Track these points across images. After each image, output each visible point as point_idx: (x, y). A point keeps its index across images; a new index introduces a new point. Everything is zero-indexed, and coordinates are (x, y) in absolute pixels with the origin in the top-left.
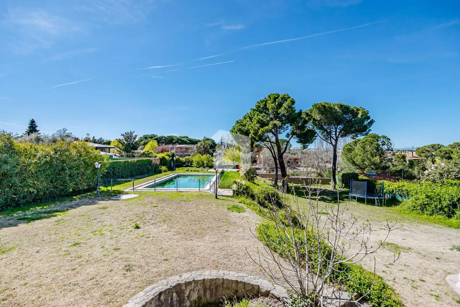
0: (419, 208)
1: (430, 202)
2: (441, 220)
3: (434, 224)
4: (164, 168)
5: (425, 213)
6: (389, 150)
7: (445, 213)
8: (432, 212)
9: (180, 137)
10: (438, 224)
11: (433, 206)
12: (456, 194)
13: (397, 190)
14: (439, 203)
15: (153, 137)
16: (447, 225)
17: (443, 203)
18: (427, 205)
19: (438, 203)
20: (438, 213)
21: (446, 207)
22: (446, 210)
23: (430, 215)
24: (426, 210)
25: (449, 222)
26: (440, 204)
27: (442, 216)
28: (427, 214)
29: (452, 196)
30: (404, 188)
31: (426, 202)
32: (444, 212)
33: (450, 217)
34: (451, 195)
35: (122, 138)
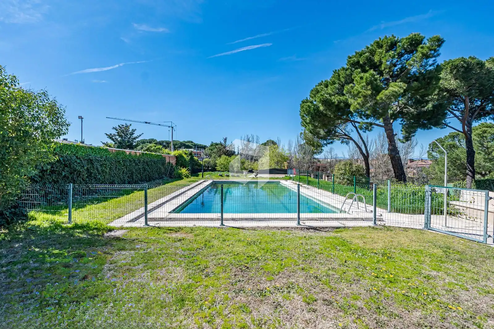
4: (184, 171)
9: (184, 141)
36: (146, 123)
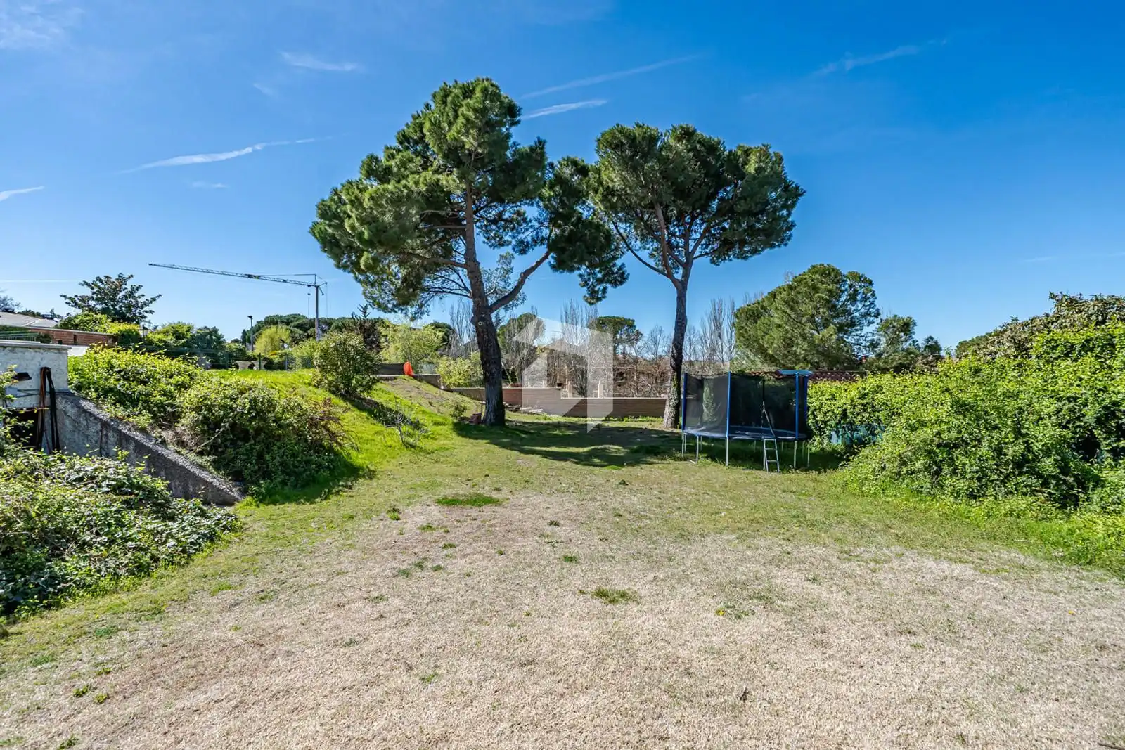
0: (919, 465)
1: (971, 434)
2: (1023, 523)
3: (985, 544)
5: (948, 490)
6: (870, 315)
7: (1045, 484)
8: (979, 479)
10: (1009, 541)
11: (984, 451)
12: (1092, 388)
13: (857, 410)
14: (1011, 436)
15: (292, 322)
16: (1059, 553)
17: (1032, 431)
18: (956, 446)
19: (1007, 433)
20: (1011, 486)
21: (1047, 452)
22: (1048, 465)
23: (972, 496)
24: (954, 473)
25: (1071, 532)
26: (1016, 438)
27: (1031, 499)
28: (956, 494)
29: (1075, 399)
30: (880, 398)
31: (954, 434)
32: (1039, 476)
33: (1068, 501)
34: (1069, 399)
35: (88, 292)
36: (250, 276)
